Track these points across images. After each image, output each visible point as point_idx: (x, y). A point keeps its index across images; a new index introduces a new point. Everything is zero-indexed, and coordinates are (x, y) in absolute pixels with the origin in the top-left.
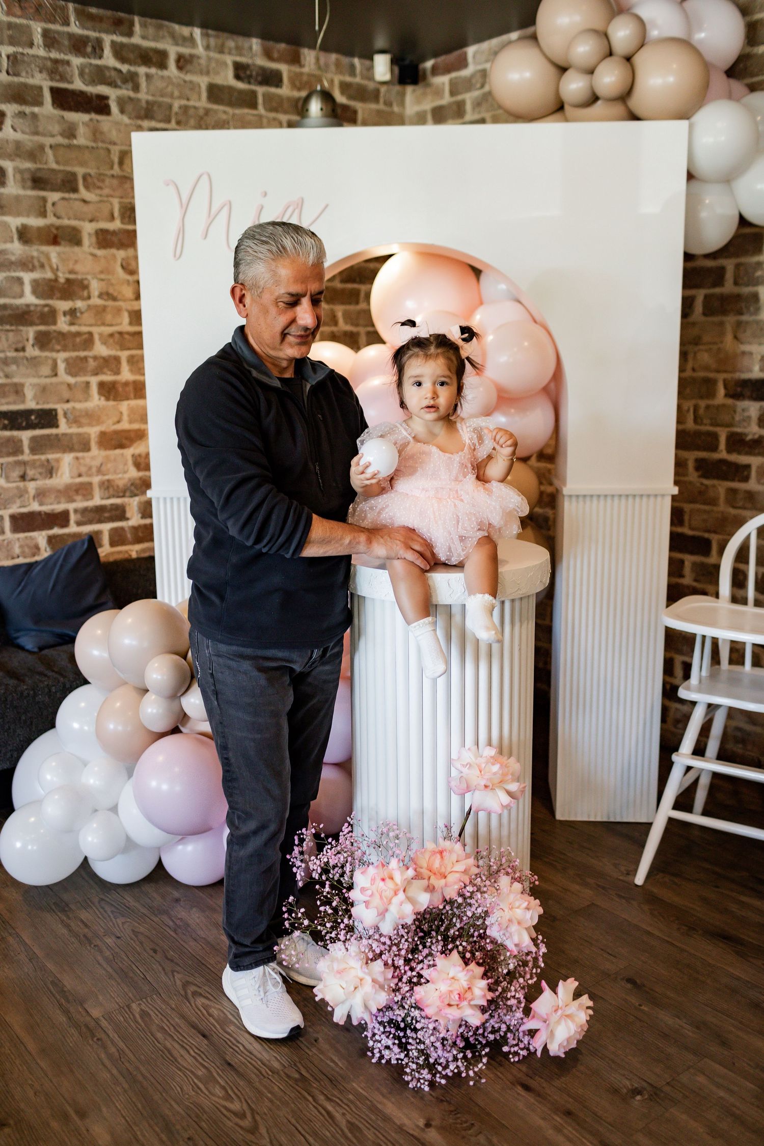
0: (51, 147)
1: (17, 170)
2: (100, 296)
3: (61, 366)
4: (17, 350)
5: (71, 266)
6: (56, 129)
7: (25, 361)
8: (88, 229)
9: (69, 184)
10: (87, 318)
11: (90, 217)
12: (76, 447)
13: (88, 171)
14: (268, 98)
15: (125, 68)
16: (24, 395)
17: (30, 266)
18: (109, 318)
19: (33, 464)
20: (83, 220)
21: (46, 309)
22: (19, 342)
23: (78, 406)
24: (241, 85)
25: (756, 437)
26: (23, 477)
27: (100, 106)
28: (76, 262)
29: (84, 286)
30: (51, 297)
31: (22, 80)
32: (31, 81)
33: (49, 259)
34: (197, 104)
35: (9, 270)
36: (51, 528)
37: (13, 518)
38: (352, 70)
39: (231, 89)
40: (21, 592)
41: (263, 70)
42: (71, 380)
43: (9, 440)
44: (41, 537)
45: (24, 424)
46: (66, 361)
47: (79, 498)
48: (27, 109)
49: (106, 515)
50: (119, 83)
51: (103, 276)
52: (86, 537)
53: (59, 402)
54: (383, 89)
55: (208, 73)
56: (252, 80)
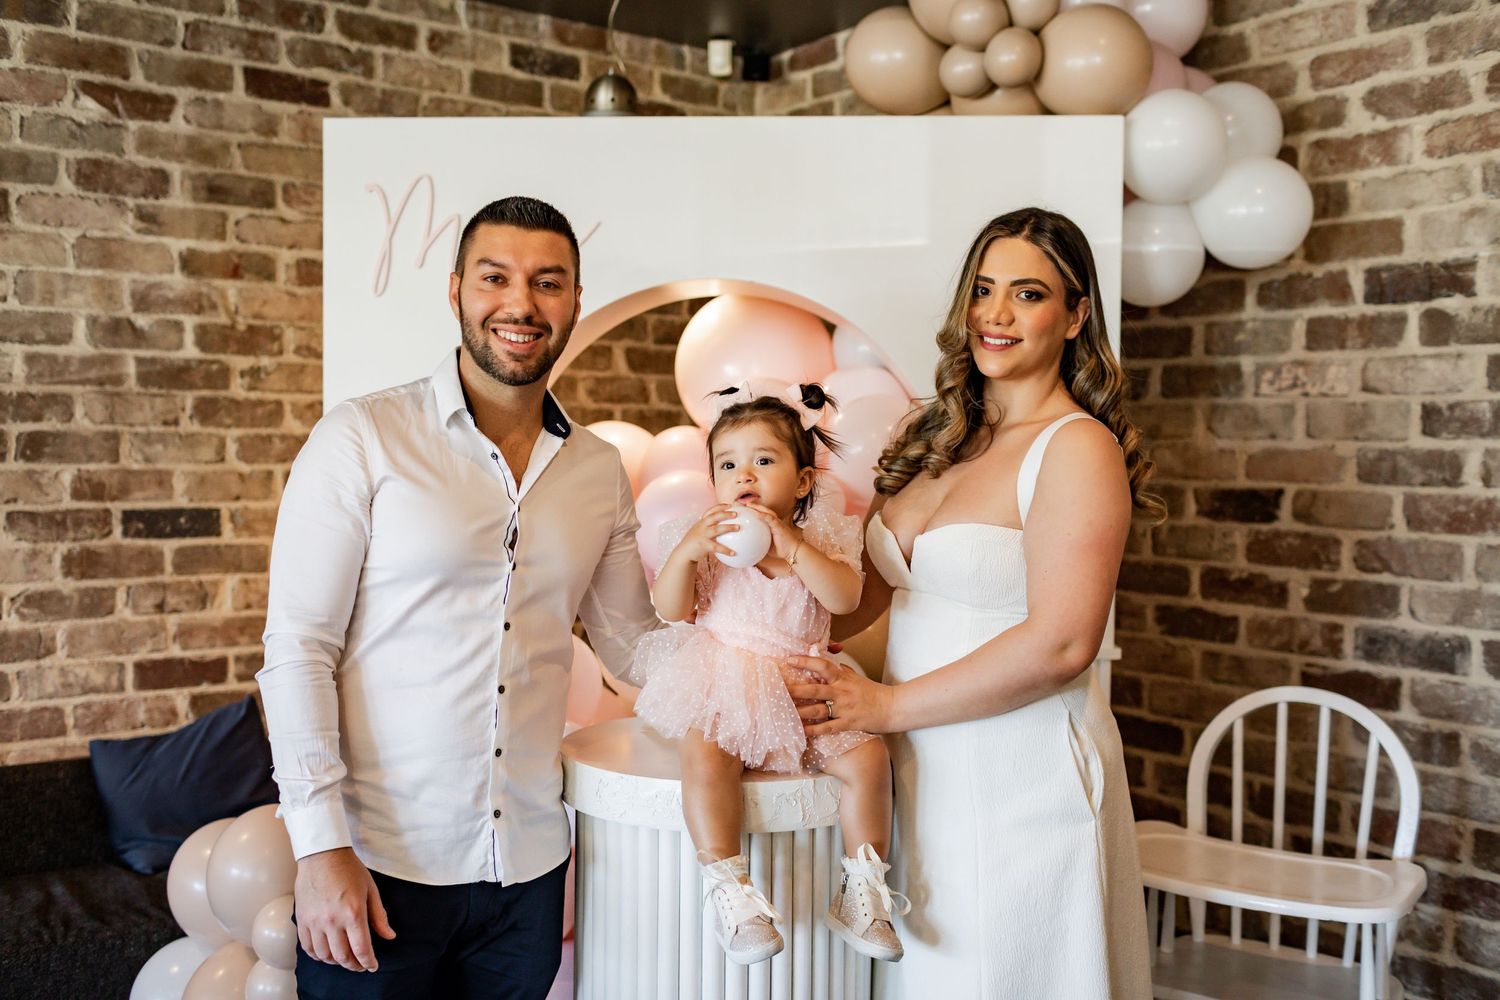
0: (240, 146)
1: (185, 175)
2: (298, 351)
3: (232, 449)
4: (165, 423)
5: (256, 307)
6: (248, 122)
7: (177, 440)
8: (286, 257)
9: (263, 196)
10: (276, 381)
11: (289, 241)
12: (245, 565)
13: (292, 179)
14: (558, 93)
15: (354, 46)
16: (172, 487)
17: (196, 307)
18: (305, 382)
19: (177, 588)
20: (280, 246)
21: (215, 367)
22: (170, 411)
23: (253, 505)
24: (520, 75)
25: (1245, 575)
26: (160, 608)
27: (315, 94)
28: (265, 302)
29: (273, 335)
30: (224, 350)
31: (204, 56)
32: (216, 58)
33: (223, 295)
34: (456, 97)
35: (164, 311)
36: (198, 683)
37: (139, 667)
38: (680, 61)
39: (505, 79)
40: (133, 781)
41: (553, 56)
42: (245, 468)
43: (143, 552)
44: (180, 698)
45: (168, 529)
46: (240, 440)
47: (244, 639)
48: (209, 95)
50: (345, 65)
51: (303, 324)
52: (246, 699)
53: (223, 499)
54: (723, 87)
55: (473, 57)
56: (536, 69)
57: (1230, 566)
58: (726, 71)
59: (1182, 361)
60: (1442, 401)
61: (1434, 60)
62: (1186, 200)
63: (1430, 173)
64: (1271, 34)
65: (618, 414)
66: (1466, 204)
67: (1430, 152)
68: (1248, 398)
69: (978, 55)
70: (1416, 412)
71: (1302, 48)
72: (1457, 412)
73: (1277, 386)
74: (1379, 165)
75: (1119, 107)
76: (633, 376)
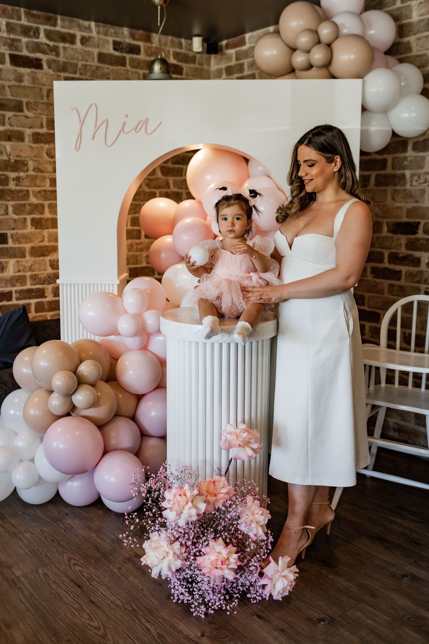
0: (9, 87)
2: (34, 170)
3: (11, 209)
5: (18, 153)
6: (12, 76)
8: (28, 132)
9: (18, 107)
10: (26, 182)
11: (29, 125)
12: (17, 255)
13: (29, 100)
14: (132, 61)
15: (51, 44)
18: (38, 182)
20: (26, 127)
21: (3, 177)
23: (19, 232)
24: (117, 53)
25: (405, 255)
27: (37, 64)
28: (21, 150)
29: (24, 164)
30: (6, 170)
33: (5, 149)
34: (92, 64)
36: (2, 301)
38: (180, 45)
39: (111, 55)
41: (130, 45)
42: (16, 217)
46: (13, 206)
47: (18, 284)
49: (34, 294)
50: (48, 52)
51: (36, 159)
52: (22, 307)
53: (8, 229)
54: (198, 56)
55: (98, 46)
56: (123, 51)
57: (399, 251)
58: (200, 50)
59: (383, 172)
62: (385, 111)
64: (420, 42)
65: (158, 194)
68: (408, 186)
69: (306, 55)
73: (419, 182)
75: (360, 76)
76: (163, 178)
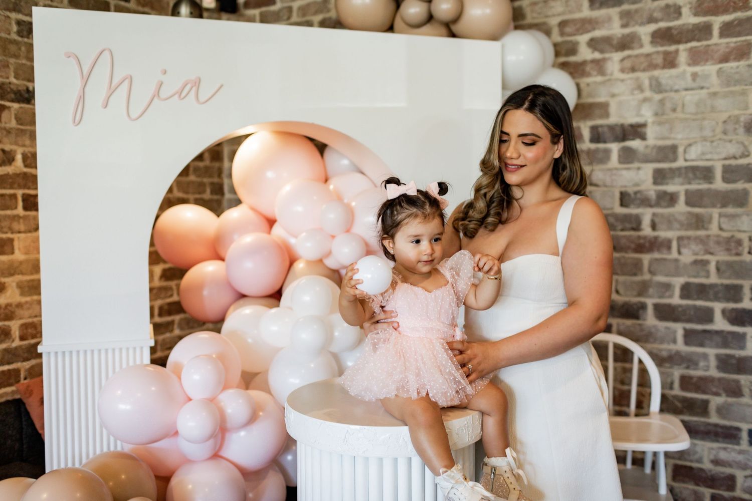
58: (213, 6)
60: (631, 190)
61: (624, 26)
63: (622, 81)
64: (537, 8)
66: (640, 96)
67: (622, 71)
70: (617, 196)
71: (554, 16)
72: (639, 196)
74: (596, 76)
